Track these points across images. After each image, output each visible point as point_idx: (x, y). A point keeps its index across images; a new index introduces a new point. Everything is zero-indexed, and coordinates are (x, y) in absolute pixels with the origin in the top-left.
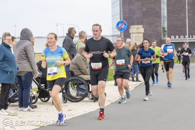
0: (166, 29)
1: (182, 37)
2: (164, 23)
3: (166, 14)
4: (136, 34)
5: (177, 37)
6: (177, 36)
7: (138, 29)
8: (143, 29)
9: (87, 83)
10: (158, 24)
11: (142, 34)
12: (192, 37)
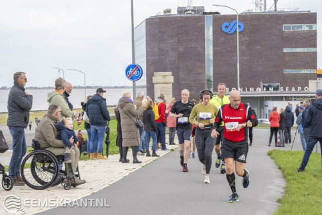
0: (212, 79)
2: (209, 70)
3: (211, 57)
4: (163, 85)
7: (165, 78)
8: (173, 77)
9: (59, 160)
10: (200, 70)
11: (171, 85)
12: (248, 90)
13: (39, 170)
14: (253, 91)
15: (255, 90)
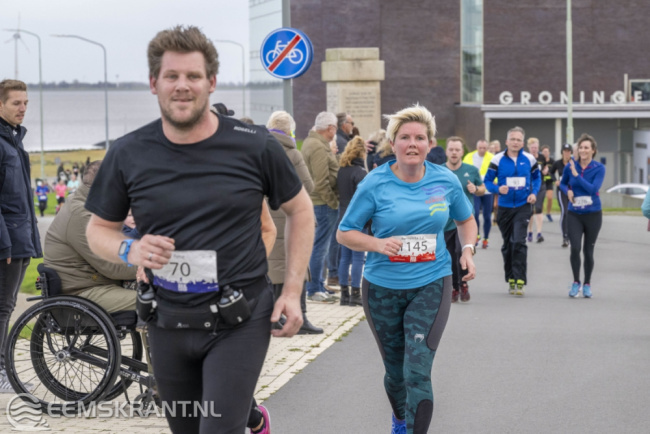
0: (479, 63)
1: (545, 98)
2: (470, 37)
5: (525, 96)
6: (523, 94)
7: (360, 65)
8: (382, 63)
10: (445, 40)
12: (589, 99)
13: (61, 356)
14: (602, 99)
15: (607, 99)
